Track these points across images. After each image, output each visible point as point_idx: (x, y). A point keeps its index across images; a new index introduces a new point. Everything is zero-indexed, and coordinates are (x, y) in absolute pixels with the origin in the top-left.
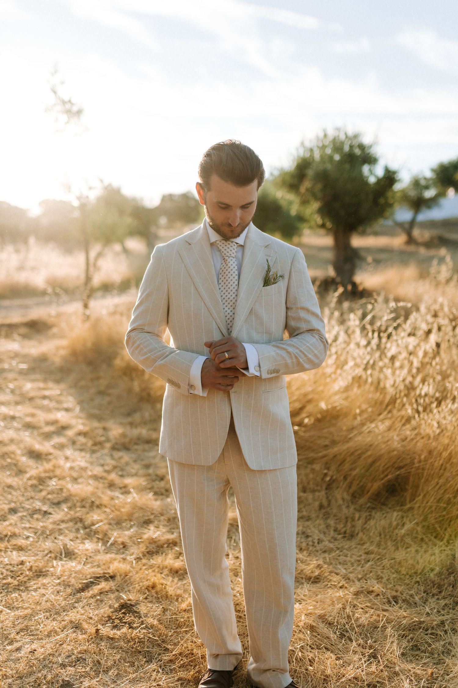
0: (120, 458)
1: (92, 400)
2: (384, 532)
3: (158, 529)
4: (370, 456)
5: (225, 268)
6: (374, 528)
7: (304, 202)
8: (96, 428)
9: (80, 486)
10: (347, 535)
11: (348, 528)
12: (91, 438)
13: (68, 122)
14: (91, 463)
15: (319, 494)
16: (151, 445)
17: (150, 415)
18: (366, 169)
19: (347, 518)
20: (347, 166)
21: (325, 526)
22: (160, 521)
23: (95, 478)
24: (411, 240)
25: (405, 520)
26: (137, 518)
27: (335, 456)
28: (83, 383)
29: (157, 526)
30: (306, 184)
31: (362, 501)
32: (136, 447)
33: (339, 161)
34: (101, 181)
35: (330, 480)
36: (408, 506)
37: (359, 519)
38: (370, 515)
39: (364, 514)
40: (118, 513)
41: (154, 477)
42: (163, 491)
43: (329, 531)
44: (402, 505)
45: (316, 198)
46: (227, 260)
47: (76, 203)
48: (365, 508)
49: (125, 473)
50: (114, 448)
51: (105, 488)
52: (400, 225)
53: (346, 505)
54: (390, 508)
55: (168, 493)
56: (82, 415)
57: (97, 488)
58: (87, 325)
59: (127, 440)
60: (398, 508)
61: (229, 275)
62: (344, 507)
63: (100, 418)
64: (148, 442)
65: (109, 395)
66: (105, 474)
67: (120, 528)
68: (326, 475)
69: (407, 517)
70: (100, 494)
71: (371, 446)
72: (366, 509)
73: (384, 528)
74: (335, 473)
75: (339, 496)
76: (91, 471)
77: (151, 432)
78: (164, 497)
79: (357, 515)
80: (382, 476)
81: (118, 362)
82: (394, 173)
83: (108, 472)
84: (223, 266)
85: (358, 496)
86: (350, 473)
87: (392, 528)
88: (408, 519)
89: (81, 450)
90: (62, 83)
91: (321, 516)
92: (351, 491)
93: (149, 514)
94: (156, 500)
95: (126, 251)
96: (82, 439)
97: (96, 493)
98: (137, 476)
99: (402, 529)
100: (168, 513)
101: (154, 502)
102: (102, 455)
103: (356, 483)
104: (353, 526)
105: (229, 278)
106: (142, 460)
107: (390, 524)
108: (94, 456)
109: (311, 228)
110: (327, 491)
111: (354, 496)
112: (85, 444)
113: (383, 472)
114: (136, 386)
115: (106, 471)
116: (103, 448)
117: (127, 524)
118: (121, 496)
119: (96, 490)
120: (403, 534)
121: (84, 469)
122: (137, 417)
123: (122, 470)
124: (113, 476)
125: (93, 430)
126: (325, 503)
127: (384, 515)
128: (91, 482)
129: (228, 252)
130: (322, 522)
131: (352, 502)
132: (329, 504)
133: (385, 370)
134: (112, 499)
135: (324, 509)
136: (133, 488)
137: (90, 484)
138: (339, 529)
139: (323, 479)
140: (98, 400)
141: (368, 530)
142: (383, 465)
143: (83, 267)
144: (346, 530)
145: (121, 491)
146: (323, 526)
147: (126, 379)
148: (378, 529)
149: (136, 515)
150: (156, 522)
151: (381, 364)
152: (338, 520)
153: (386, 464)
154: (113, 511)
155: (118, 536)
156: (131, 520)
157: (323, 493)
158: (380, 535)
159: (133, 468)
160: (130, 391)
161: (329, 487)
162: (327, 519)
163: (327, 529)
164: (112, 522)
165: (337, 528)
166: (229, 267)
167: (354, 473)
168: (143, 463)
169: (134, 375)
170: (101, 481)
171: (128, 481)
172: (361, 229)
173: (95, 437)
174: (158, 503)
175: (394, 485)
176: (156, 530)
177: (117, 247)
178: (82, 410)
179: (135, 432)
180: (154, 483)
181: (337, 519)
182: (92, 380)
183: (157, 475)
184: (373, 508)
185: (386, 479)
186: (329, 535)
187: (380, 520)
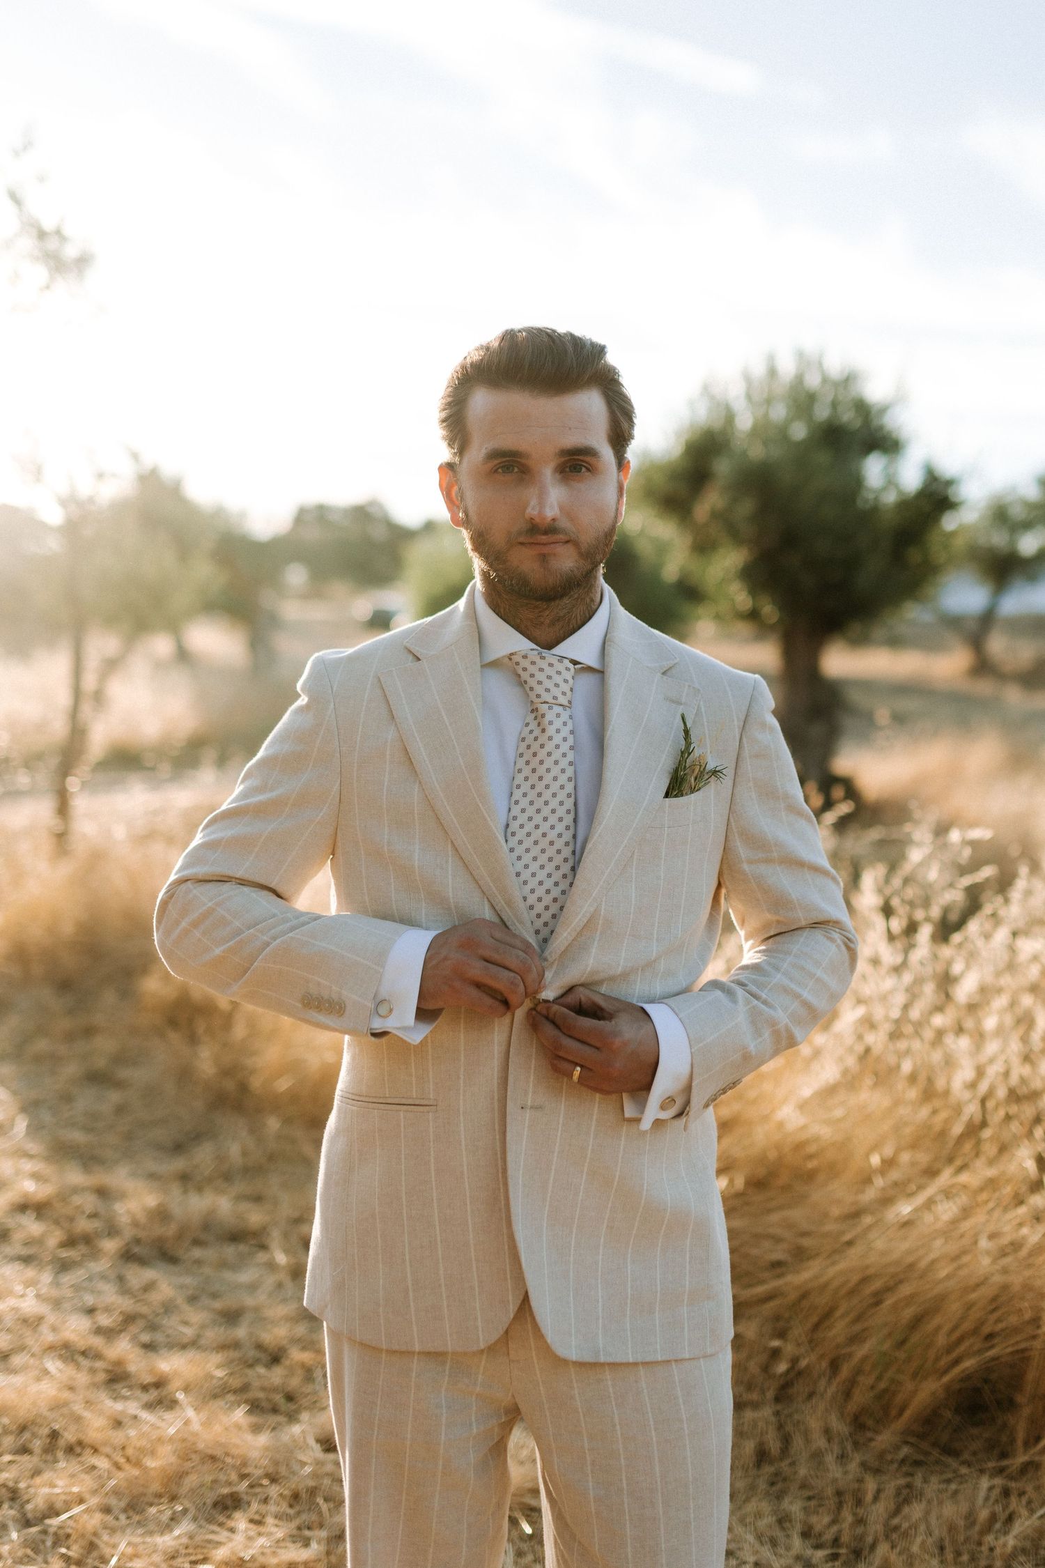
0: (149, 1287)
1: (67, 1098)
2: (954, 1542)
3: (262, 1529)
4: (910, 1299)
5: (536, 739)
6: (922, 1528)
7: (703, 547)
8: (76, 1190)
9: (17, 1380)
10: (843, 1551)
11: (846, 1525)
12: (57, 1222)
13: (48, 287)
14: (57, 1304)
15: (756, 1414)
16: (242, 1248)
17: (245, 1153)
18: (874, 469)
19: (839, 1493)
20: (823, 458)
21: (774, 1518)
22: (266, 1501)
23: (68, 1352)
24: (983, 667)
25: (1013, 1499)
26: (192, 1490)
27: (804, 1296)
28: (42, 1045)
29: (257, 1517)
30: (711, 501)
31: (884, 1439)
32: (197, 1253)
33: (803, 441)
34: (135, 457)
35: (788, 1371)
36: (1021, 1459)
37: (876, 1498)
38: (909, 1486)
39: (893, 1484)
40: (136, 1472)
41: (252, 1353)
42: (279, 1398)
43: (788, 1536)
44: (1004, 1455)
45: (735, 535)
46: (543, 716)
47: (54, 516)
48: (892, 1462)
49: (159, 1337)
50: (128, 1256)
51: (95, 1385)
52: (953, 622)
53: (837, 1449)
54: (968, 1464)
55: (292, 1407)
56: (33, 1147)
57: (71, 1388)
58: (65, 869)
59: (171, 1230)
60: (991, 1465)
61: (549, 762)
62: (830, 1459)
63: (89, 1159)
64: (236, 1236)
65: (119, 1085)
66: (97, 1342)
67: (139, 1524)
68: (775, 1354)
69: (1022, 1494)
70: (78, 1408)
71: (911, 1266)
72: (895, 1465)
73: (952, 1528)
74: (803, 1350)
75: (814, 1424)
76: (54, 1329)
77: (244, 1206)
78: (281, 1419)
79: (871, 1485)
80: (943, 1362)
81: (151, 985)
82: (949, 483)
83: (108, 1334)
84: (531, 732)
85: (870, 1423)
86: (847, 1350)
87: (977, 1528)
88: (1024, 1500)
89: (27, 1260)
90: (41, 179)
91: (762, 1485)
92: (852, 1407)
93: (234, 1477)
94: (256, 1429)
95: (183, 655)
96: (32, 1226)
97: (66, 1404)
98: (199, 1348)
99: (1006, 1533)
100: (294, 1473)
101: (249, 1437)
102: (90, 1279)
103: (866, 1381)
104: (860, 1521)
105: (548, 770)
106: (215, 1296)
107: (970, 1518)
108: (68, 1279)
109: (718, 617)
110: (779, 1407)
111: (861, 1424)
112: (37, 1242)
113: (949, 1349)
114: (206, 1061)
115: (99, 1331)
116: (95, 1254)
117: (160, 1512)
118: (145, 1415)
119: (66, 1395)
120: (1009, 1549)
121: (31, 1323)
122: (204, 1156)
123: (153, 1327)
124: (123, 1348)
125: (64, 1196)
126: (774, 1446)
127: (953, 1486)
128: (53, 1365)
129: (548, 690)
130: (765, 1506)
131: (856, 1445)
132: (787, 1448)
133: (949, 1040)
134: (118, 1424)
135: (771, 1463)
136: (186, 1389)
137: (46, 1372)
138: (818, 1528)
139: (766, 1369)
140: (86, 1100)
141: (905, 1534)
142: (946, 1329)
143: (63, 698)
144: (840, 1531)
145: (146, 1397)
146: (767, 1521)
147: (174, 1037)
148: (936, 1532)
149: (191, 1481)
150: (255, 1506)
151: (938, 1020)
152: (814, 1498)
153: (955, 1328)
154: (118, 1467)
155: (130, 1550)
156: (173, 1498)
157: (767, 1412)
158: (942, 1548)
159: (186, 1323)
160: (185, 1074)
161: (784, 1394)
162: (779, 1497)
163: (783, 1529)
164: (113, 1501)
165: (810, 1528)
166: (550, 738)
167: (861, 1351)
168: (218, 1305)
169: (201, 1027)
170: (85, 1362)
171: (170, 1364)
172: (856, 628)
173: (71, 1219)
174: (263, 1439)
175: (977, 1391)
176: (253, 1530)
177: (162, 645)
178: (35, 1129)
179: (197, 1204)
180: (250, 1372)
181: (809, 1498)
182: (70, 1037)
183: (260, 1347)
184: (917, 1463)
185: (957, 1371)
186: (788, 1548)
187: (940, 1503)
